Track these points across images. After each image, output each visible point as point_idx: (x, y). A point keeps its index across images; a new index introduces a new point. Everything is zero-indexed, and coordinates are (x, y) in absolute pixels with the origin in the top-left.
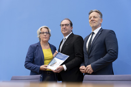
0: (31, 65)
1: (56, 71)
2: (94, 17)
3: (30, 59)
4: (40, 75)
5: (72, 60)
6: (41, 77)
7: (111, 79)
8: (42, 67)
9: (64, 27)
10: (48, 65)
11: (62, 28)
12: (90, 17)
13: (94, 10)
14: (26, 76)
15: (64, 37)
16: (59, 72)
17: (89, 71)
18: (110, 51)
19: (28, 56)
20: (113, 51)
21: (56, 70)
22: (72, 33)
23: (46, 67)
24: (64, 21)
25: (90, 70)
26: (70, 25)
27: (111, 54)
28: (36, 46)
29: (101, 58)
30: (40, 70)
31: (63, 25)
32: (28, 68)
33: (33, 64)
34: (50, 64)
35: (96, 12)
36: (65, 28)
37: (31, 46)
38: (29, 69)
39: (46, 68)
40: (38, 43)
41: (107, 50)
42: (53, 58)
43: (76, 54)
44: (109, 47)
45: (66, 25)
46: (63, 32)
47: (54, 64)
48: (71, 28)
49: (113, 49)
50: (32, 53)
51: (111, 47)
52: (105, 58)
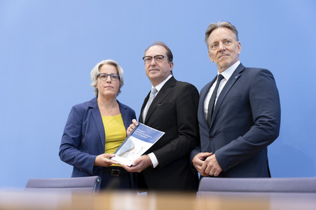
0: (74, 153)
1: (133, 168)
2: (225, 41)
3: (73, 138)
4: (96, 177)
6: (98, 181)
7: (266, 189)
9: (153, 62)
10: (115, 153)
11: (147, 65)
14: (62, 179)
15: (153, 87)
16: (139, 171)
17: (212, 169)
18: (260, 119)
19: (68, 132)
20: (266, 120)
21: (132, 166)
22: (171, 76)
23: (110, 158)
24: (152, 48)
25: (214, 166)
26: (166, 59)
27: (262, 126)
28: (86, 108)
31: (150, 58)
32: (66, 159)
33: (79, 152)
34: (119, 152)
35: (225, 26)
36: (154, 66)
37: (74, 109)
38: (69, 162)
39: (108, 160)
40: (91, 102)
41: (254, 118)
42: (127, 136)
43: (182, 127)
44: (259, 111)
45: (157, 57)
46: (151, 75)
47: (128, 151)
48: (168, 65)
49: (266, 115)
50: (77, 124)
51: (264, 110)
52: (249, 137)
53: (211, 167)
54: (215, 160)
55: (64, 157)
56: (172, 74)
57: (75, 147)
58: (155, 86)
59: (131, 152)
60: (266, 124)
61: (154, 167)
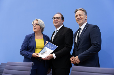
2: (80, 15)
3: (25, 47)
5: (61, 50)
6: (33, 64)
8: (34, 54)
9: (56, 19)
11: (54, 21)
12: (76, 15)
13: (78, 9)
14: (20, 62)
15: (56, 29)
17: (77, 61)
18: (94, 44)
20: (96, 44)
23: (38, 55)
24: (56, 15)
25: (78, 60)
27: (94, 46)
29: (87, 51)
30: (32, 57)
31: (55, 18)
34: (41, 53)
35: (81, 10)
36: (56, 21)
38: (23, 55)
43: (66, 44)
45: (57, 18)
46: (55, 25)
47: (44, 52)
48: (62, 21)
49: (96, 42)
50: (26, 42)
51: (95, 41)
52: (90, 50)
53: (76, 60)
54: (78, 58)
55: (21, 53)
56: (63, 24)
57: (26, 50)
58: (57, 28)
59: (45, 53)
60: (96, 46)
61: (54, 58)
